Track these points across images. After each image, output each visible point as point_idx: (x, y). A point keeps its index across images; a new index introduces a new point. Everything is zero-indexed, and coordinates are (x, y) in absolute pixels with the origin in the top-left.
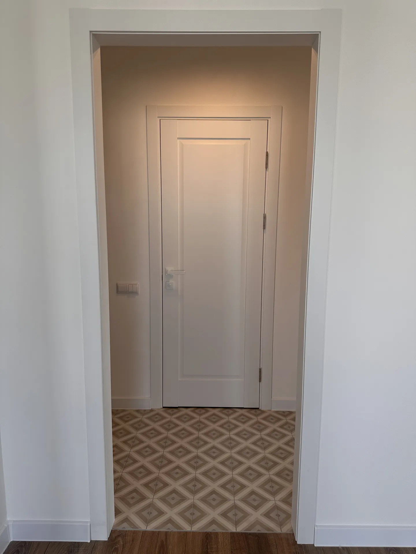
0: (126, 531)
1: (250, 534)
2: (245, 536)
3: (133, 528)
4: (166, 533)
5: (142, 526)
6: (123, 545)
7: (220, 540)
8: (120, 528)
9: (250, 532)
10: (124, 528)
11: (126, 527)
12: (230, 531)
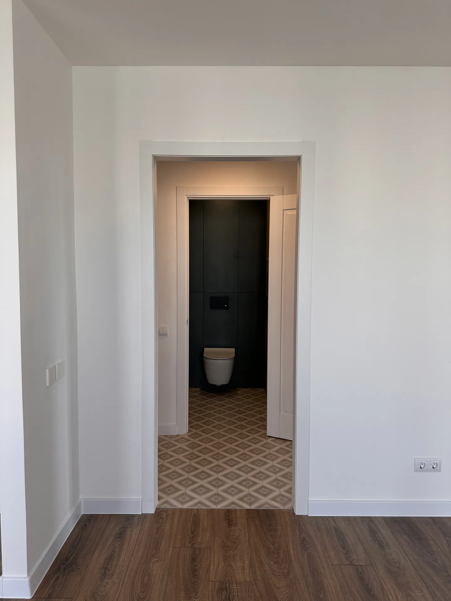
0: (168, 508)
1: (261, 510)
2: (257, 511)
3: (172, 506)
4: (197, 509)
5: (179, 506)
6: (166, 516)
7: (238, 513)
8: (163, 506)
9: (261, 508)
10: (165, 506)
11: (167, 506)
12: (245, 508)
